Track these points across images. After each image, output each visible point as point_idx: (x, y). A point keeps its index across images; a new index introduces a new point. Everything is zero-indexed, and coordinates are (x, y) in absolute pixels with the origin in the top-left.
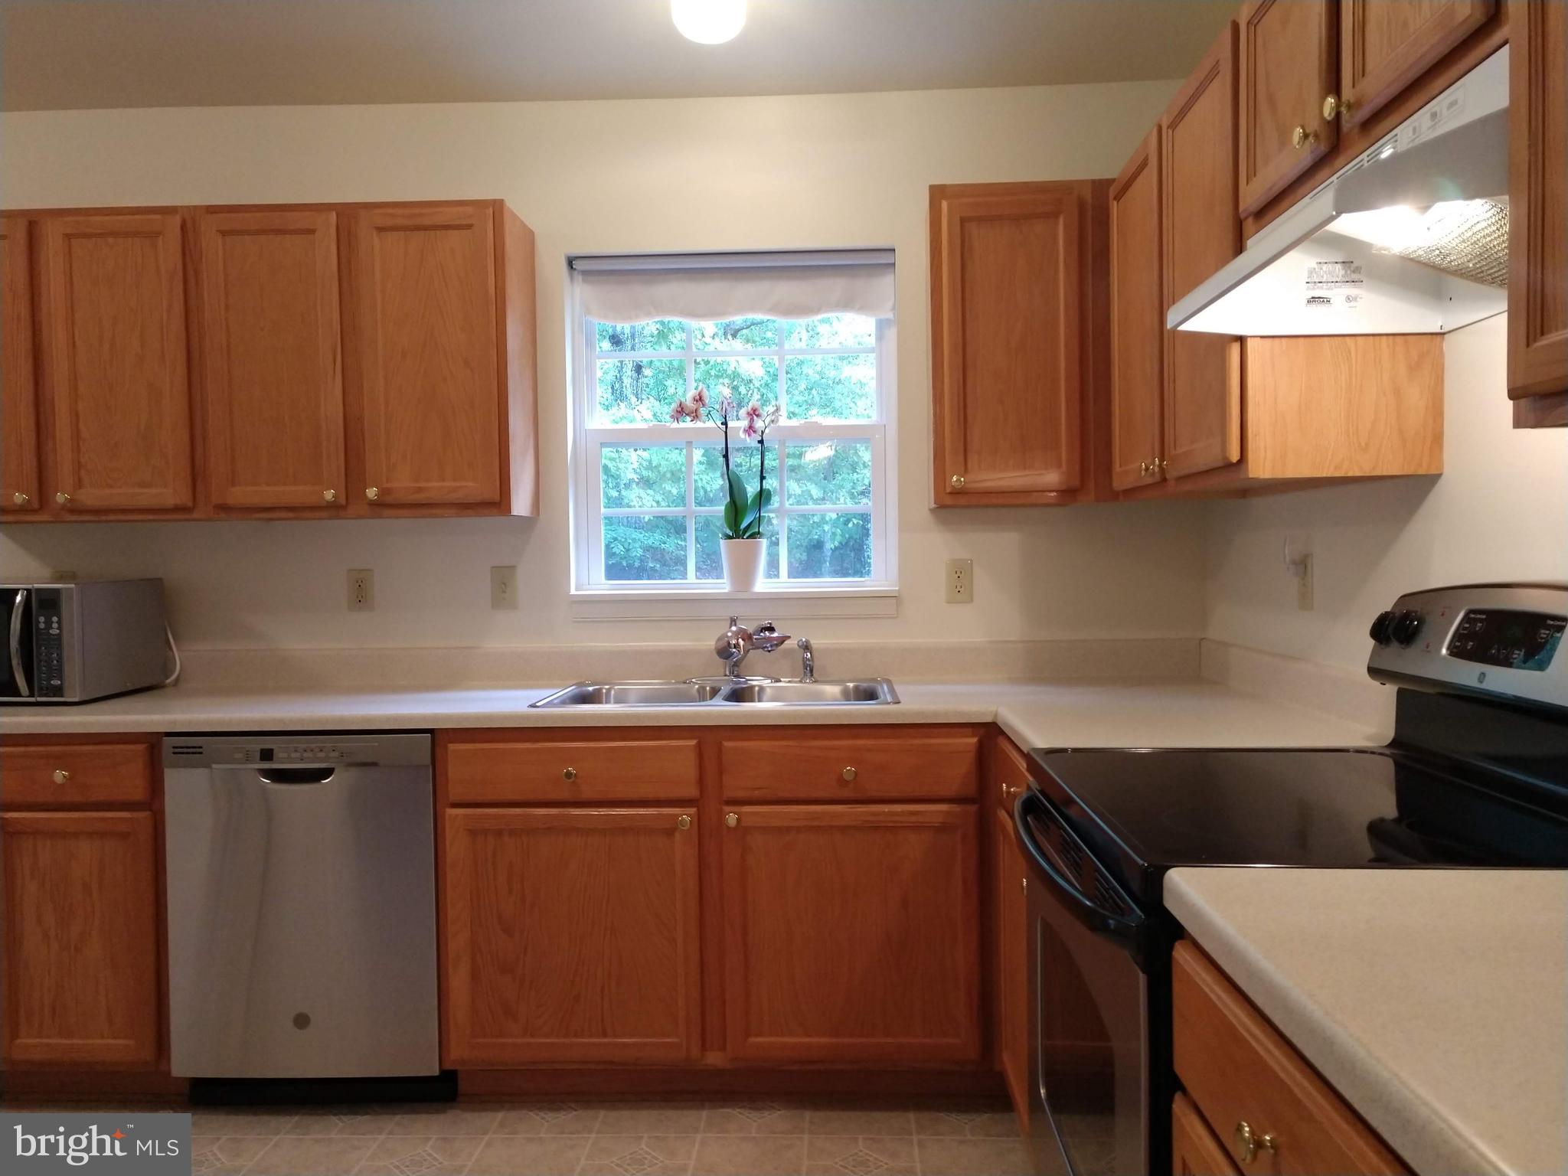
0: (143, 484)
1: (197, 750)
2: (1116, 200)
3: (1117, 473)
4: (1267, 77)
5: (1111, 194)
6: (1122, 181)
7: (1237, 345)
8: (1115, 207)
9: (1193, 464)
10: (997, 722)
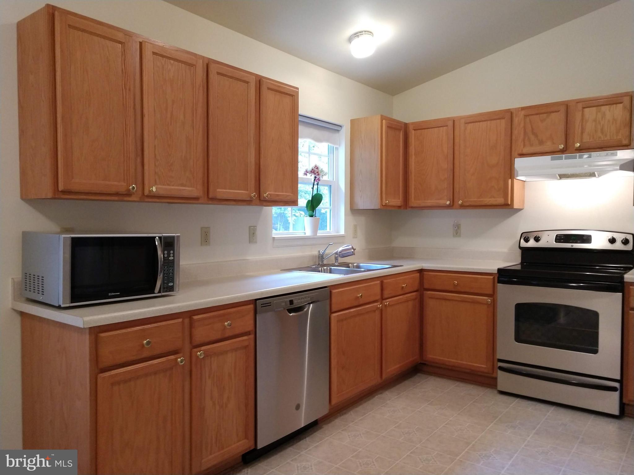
0: (182, 185)
1: (269, 304)
2: (414, 130)
3: (413, 202)
4: (533, 129)
5: (411, 128)
6: (422, 127)
7: (510, 180)
8: (413, 132)
9: (483, 203)
10: (423, 268)
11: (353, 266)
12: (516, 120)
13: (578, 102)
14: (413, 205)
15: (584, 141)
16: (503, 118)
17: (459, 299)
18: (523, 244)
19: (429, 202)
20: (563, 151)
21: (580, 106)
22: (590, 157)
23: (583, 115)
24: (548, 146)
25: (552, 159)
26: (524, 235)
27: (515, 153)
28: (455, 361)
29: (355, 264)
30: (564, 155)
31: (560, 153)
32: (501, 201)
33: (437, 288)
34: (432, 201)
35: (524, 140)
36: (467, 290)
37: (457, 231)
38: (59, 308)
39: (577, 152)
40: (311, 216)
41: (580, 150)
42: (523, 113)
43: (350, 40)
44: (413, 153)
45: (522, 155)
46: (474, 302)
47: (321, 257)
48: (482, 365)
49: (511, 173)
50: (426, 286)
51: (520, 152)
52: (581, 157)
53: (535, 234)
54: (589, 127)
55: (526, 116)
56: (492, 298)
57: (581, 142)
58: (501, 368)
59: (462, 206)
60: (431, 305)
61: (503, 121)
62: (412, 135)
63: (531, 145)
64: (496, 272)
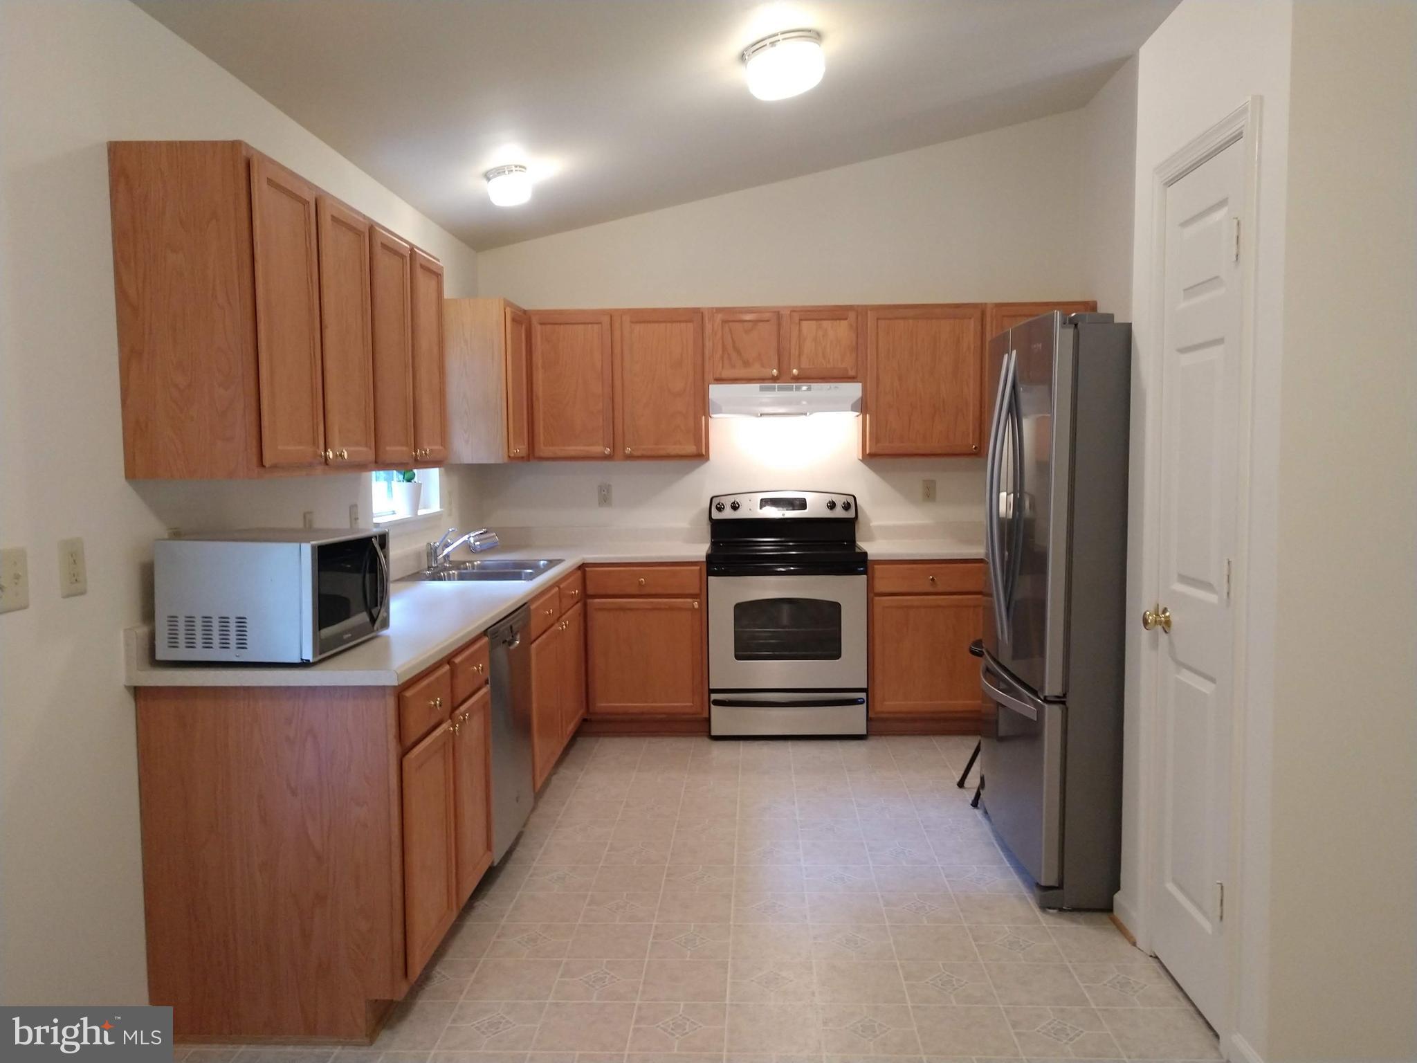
0: (358, 443)
2: (541, 324)
3: (543, 449)
4: (734, 342)
5: (535, 321)
6: (555, 320)
7: (704, 417)
8: (539, 327)
9: (662, 453)
10: (585, 562)
11: (473, 567)
12: (708, 326)
13: (794, 310)
14: (542, 454)
15: (802, 366)
16: (691, 321)
17: (649, 607)
18: (716, 515)
19: (572, 449)
20: (775, 379)
21: (796, 317)
22: (809, 389)
23: (800, 331)
24: (756, 371)
25: (762, 389)
26: (715, 502)
27: (709, 377)
28: (642, 705)
29: (475, 563)
30: (777, 385)
31: (771, 381)
32: (691, 449)
33: (610, 592)
34: (578, 448)
35: (722, 357)
36: (660, 591)
37: (605, 498)
38: (305, 664)
39: (794, 381)
40: (409, 480)
41: (797, 379)
42: (719, 317)
43: (487, 176)
44: (540, 365)
45: (719, 380)
46: (672, 608)
47: (432, 553)
48: (683, 703)
49: (703, 407)
50: (590, 591)
51: (718, 376)
52: (798, 389)
53: (732, 499)
54: (809, 346)
55: (724, 322)
56: (698, 600)
57: (799, 369)
58: (717, 703)
59: (630, 457)
60: (599, 620)
61: (690, 325)
62: (538, 330)
63: (733, 366)
64: (705, 560)
